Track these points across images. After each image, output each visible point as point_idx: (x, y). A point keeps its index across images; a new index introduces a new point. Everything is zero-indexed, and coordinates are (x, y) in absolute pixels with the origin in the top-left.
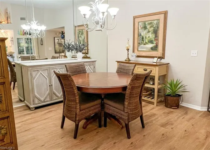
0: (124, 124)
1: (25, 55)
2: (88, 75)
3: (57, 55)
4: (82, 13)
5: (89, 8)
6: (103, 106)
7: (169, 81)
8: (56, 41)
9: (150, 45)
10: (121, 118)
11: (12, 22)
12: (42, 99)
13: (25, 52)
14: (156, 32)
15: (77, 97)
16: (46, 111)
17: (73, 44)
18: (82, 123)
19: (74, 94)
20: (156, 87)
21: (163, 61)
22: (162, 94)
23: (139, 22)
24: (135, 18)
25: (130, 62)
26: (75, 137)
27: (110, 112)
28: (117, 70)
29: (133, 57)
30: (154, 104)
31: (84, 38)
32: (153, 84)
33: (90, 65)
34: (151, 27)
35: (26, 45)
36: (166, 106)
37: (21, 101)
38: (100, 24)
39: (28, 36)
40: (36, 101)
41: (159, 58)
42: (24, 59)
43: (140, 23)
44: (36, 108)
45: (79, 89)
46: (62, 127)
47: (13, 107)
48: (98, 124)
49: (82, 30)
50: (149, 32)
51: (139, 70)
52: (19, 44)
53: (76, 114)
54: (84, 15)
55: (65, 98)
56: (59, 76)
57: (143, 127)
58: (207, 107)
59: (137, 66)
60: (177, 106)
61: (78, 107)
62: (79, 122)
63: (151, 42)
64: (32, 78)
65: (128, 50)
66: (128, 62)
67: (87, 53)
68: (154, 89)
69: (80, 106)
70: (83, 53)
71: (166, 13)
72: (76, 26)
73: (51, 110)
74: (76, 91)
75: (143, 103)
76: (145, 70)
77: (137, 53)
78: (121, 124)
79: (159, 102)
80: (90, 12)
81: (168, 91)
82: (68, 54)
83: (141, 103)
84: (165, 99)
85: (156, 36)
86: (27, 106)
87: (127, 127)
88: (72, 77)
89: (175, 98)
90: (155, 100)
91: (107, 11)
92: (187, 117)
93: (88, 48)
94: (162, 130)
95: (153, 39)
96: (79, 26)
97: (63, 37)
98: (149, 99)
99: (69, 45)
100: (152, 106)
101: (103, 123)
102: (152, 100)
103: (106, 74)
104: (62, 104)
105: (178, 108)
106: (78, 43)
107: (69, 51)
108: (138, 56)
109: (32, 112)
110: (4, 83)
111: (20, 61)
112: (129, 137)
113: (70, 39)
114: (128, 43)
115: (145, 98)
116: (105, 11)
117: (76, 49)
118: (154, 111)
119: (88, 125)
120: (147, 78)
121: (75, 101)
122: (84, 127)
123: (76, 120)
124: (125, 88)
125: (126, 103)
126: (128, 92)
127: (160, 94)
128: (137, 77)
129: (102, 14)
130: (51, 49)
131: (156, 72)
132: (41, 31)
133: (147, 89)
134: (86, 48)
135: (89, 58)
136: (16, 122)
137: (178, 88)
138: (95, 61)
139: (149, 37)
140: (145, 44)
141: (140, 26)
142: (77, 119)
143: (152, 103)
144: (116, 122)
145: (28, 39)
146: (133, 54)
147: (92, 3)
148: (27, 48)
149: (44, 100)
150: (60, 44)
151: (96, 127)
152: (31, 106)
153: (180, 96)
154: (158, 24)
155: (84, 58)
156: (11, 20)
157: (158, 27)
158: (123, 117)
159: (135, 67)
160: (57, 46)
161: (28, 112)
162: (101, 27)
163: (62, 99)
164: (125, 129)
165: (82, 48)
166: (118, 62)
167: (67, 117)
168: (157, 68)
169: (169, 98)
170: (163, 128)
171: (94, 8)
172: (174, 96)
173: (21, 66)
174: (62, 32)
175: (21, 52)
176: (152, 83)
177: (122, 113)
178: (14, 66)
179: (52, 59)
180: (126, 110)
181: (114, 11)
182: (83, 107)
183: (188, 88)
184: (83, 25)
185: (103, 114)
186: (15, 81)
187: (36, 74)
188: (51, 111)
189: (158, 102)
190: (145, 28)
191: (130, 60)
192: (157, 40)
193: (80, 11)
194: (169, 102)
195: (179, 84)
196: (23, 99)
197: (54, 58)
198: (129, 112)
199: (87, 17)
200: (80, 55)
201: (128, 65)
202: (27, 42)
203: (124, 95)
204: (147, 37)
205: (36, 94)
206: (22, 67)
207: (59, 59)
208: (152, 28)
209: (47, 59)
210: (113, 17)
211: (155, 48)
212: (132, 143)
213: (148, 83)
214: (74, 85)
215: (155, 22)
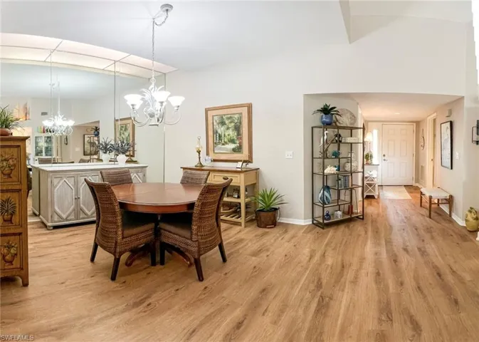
0: (193, 260)
1: (44, 156)
2: (134, 186)
3: (88, 158)
4: (129, 103)
6: (157, 232)
7: (261, 192)
8: (87, 139)
9: (232, 146)
10: (187, 250)
11: (31, 118)
12: (64, 216)
13: (44, 153)
14: (238, 129)
15: (119, 218)
17: (113, 143)
18: (124, 257)
19: (114, 213)
20: (242, 201)
21: (250, 166)
22: (251, 210)
23: (213, 116)
24: (207, 111)
25: (203, 168)
26: (113, 278)
27: (170, 241)
28: (182, 180)
29: (207, 162)
30: (241, 225)
31: (129, 135)
32: (239, 197)
33: (137, 172)
34: (231, 122)
35: (45, 145)
36: (259, 226)
37: (35, 215)
38: (156, 116)
39: (50, 134)
40: (56, 218)
41: (245, 161)
42: (42, 161)
43: (215, 117)
44: (55, 227)
45: (122, 205)
46: (92, 259)
47: (28, 221)
48: (150, 261)
49: (126, 125)
50: (228, 128)
51: (216, 180)
52: (37, 143)
53: (116, 243)
54: (133, 105)
55: (99, 218)
56: (92, 187)
57: (224, 260)
58: (311, 220)
59: (212, 174)
60: (274, 224)
61: (120, 233)
62: (120, 256)
63: (232, 141)
64: (53, 186)
65: (199, 152)
66: (200, 168)
67: (133, 156)
68: (240, 203)
69: (123, 231)
70: (127, 156)
71: (250, 107)
72: (117, 120)
73: (76, 232)
74: (117, 208)
75: (223, 226)
76: (225, 179)
77: (212, 156)
78: (188, 259)
79: (249, 222)
80: (142, 102)
81: (261, 205)
82: (103, 156)
83: (218, 226)
84: (256, 217)
85: (239, 134)
86: (43, 223)
87: (197, 263)
88: (112, 188)
89: (270, 214)
90: (242, 220)
91: (167, 100)
92: (287, 236)
93: (134, 149)
94: (254, 261)
95: (235, 138)
96: (121, 120)
97: (97, 135)
98: (234, 219)
99: (106, 145)
100: (238, 228)
101: (158, 259)
102: (239, 220)
103: (162, 186)
104: (94, 226)
105: (275, 226)
106: (119, 142)
107: (105, 153)
108: (215, 161)
109: (48, 232)
110: (20, 190)
111: (37, 165)
112: (201, 278)
113: (107, 135)
114: (199, 143)
115: (228, 218)
116: (163, 99)
117: (117, 150)
118: (241, 235)
119: (134, 260)
120: (226, 188)
121: (116, 223)
122: (128, 264)
123: (115, 252)
124: (191, 206)
125: (194, 227)
126: (196, 210)
127: (249, 210)
128: (209, 190)
130: (79, 149)
131: (239, 181)
132: (67, 127)
133: (230, 205)
134: (131, 149)
135: (135, 162)
137: (273, 199)
138: (147, 167)
139: (229, 135)
140: (223, 144)
141: (216, 121)
142: (118, 250)
143: (238, 224)
144: (181, 257)
145: (48, 137)
146: (207, 158)
147: (144, 90)
148: (47, 148)
149: (68, 216)
150: (92, 144)
151: (146, 265)
152: (49, 224)
153: (276, 209)
154: (240, 119)
155: (127, 162)
157: (240, 123)
158: (189, 248)
159: (209, 175)
160: (87, 146)
161: (44, 231)
162: (158, 120)
163: (95, 219)
164: (194, 267)
165: (126, 148)
166: (184, 168)
167: (102, 246)
168: (242, 175)
169: (262, 214)
170: (254, 258)
171: (147, 97)
172: (268, 211)
173: (39, 171)
174: (96, 128)
175: (38, 153)
176: (236, 196)
177: (189, 242)
178: (30, 170)
179: (80, 162)
180: (194, 238)
181: (177, 101)
182: (127, 232)
183: (285, 199)
184: (129, 119)
185: (158, 244)
186: (29, 188)
187: (59, 183)
188: (77, 234)
189: (247, 222)
190: (223, 123)
191: (202, 166)
192: (241, 138)
193: (125, 101)
194: (263, 220)
195: (274, 194)
196: (37, 213)
197: (82, 161)
198: (200, 241)
199: (137, 107)
200: (122, 159)
201: (198, 172)
202: (46, 142)
203: (191, 215)
204: (226, 134)
205: (56, 208)
206: (41, 172)
207: (89, 163)
208: (233, 124)
209: (73, 162)
210: (176, 108)
211: (238, 150)
212: (206, 288)
213: (232, 196)
214: (116, 200)
215: (236, 116)
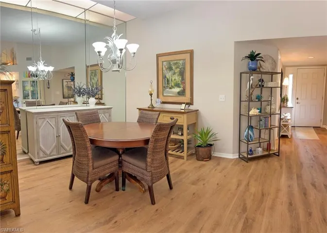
0: (147, 187)
1: (30, 100)
2: (102, 125)
3: (66, 100)
4: (97, 50)
5: (105, 44)
6: (120, 162)
7: (199, 130)
8: (65, 84)
9: (177, 90)
10: (143, 179)
11: (17, 63)
12: (48, 152)
13: (30, 97)
14: (182, 74)
15: (90, 152)
16: (53, 167)
17: (85, 87)
18: (95, 185)
19: (86, 148)
20: (185, 138)
21: (192, 108)
22: (192, 146)
23: (163, 62)
24: (158, 56)
25: (154, 109)
26: (87, 202)
27: (130, 172)
28: (138, 119)
29: (157, 104)
30: (183, 159)
31: (98, 81)
32: (182, 135)
33: (104, 113)
34: (177, 68)
35: (31, 89)
36: (198, 159)
37: (24, 153)
38: (117, 63)
39: (34, 79)
40: (41, 154)
41: (187, 104)
42: (29, 104)
43: (165, 63)
44: (41, 163)
45: (92, 141)
46: (71, 188)
47: (18, 159)
48: (114, 187)
49: (95, 70)
50: (174, 73)
51: (165, 119)
52: (24, 87)
53: (88, 173)
54: (99, 52)
56: (69, 126)
57: (171, 188)
58: (238, 154)
59: (162, 115)
60: (209, 157)
61: (91, 164)
62: (91, 184)
63: (178, 85)
64: (38, 127)
65: (151, 95)
66: (152, 109)
67: (101, 99)
68: (183, 140)
69: (93, 163)
70: (96, 99)
71: (191, 53)
72: (88, 67)
73: (58, 165)
74: (89, 144)
75: (170, 159)
76: (171, 119)
77: (162, 99)
78: (143, 186)
79: (190, 156)
80: (106, 49)
81: (199, 142)
82: (79, 99)
83: (167, 159)
84: (196, 152)
85: (183, 79)
86: (31, 159)
87: (150, 190)
88: (84, 126)
89: (206, 149)
90: (185, 154)
91: (126, 48)
92: (219, 168)
93: (102, 92)
94: (194, 188)
95: (180, 83)
96: (91, 66)
97: (73, 80)
98: (178, 153)
99: (80, 89)
100: (181, 161)
102: (182, 154)
103: (124, 125)
104: (71, 159)
105: (210, 159)
106: (90, 87)
107: (79, 96)
108: (164, 103)
109: (36, 167)
110: (9, 131)
111: (25, 108)
112: (153, 202)
113: (81, 81)
114: (151, 86)
115: (174, 153)
116: (123, 47)
117: (88, 94)
118: (184, 167)
119: (102, 186)
120: (172, 127)
121: (88, 156)
122: (98, 191)
123: (88, 181)
124: (147, 141)
125: (149, 160)
126: (150, 146)
127: (190, 145)
128: (160, 128)
129: (119, 51)
130: (59, 93)
131: (183, 121)
132: (49, 72)
133: (175, 141)
134: (100, 93)
135: (103, 104)
136: (19, 178)
137: (209, 136)
138: (111, 108)
139: (175, 80)
140: (170, 88)
141: (165, 66)
142: (90, 179)
143: (181, 157)
144: (138, 184)
145: (34, 82)
146: (157, 100)
147: (108, 38)
148: (33, 92)
149: (51, 153)
150: (69, 88)
151: (111, 191)
152: (36, 160)
153: (211, 145)
154: (184, 64)
155: (97, 104)
156: (17, 61)
157: (184, 68)
158: (145, 177)
159: (159, 115)
160: (66, 90)
161: (32, 166)
162: (119, 67)
163: (71, 153)
164: (148, 193)
165: (95, 92)
166: (140, 109)
167: (77, 176)
168: (185, 116)
169: (200, 149)
170: (194, 186)
171: (110, 44)
172: (205, 147)
173: (27, 113)
174: (72, 73)
175: (25, 96)
176: (180, 134)
177: (145, 172)
178: (19, 112)
179: (59, 105)
180: (149, 169)
181: (133, 48)
182: (97, 164)
183: (219, 136)
184: (97, 65)
185: (120, 173)
186: (19, 129)
187: (43, 122)
188: (58, 167)
190: (170, 69)
191: (154, 107)
192: (184, 83)
193: (94, 48)
194: (200, 154)
195: (209, 132)
196: (26, 151)
197: (62, 103)
198: (153, 171)
199: (103, 54)
200: (92, 100)
201: (150, 112)
202: (32, 86)
203: (146, 150)
204: (173, 79)
205: (41, 146)
207: (67, 105)
208: (178, 70)
209: (54, 105)
210: (133, 55)
211: (182, 93)
212: (157, 210)
213: (177, 134)
214: (87, 137)
215: (181, 62)
